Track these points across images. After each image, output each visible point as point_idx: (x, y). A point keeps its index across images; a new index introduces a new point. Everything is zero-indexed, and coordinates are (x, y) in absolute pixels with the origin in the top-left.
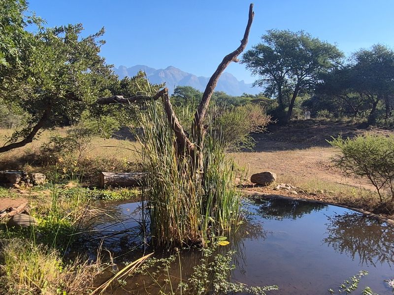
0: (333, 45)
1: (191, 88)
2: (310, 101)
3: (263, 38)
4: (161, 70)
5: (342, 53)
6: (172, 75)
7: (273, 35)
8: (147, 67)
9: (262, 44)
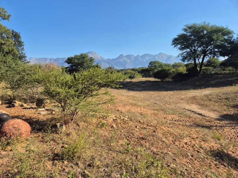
0: (225, 27)
1: (158, 62)
2: (225, 63)
3: (183, 30)
4: (156, 55)
5: (232, 31)
6: (162, 57)
7: (187, 27)
8: (149, 54)
9: (183, 33)
